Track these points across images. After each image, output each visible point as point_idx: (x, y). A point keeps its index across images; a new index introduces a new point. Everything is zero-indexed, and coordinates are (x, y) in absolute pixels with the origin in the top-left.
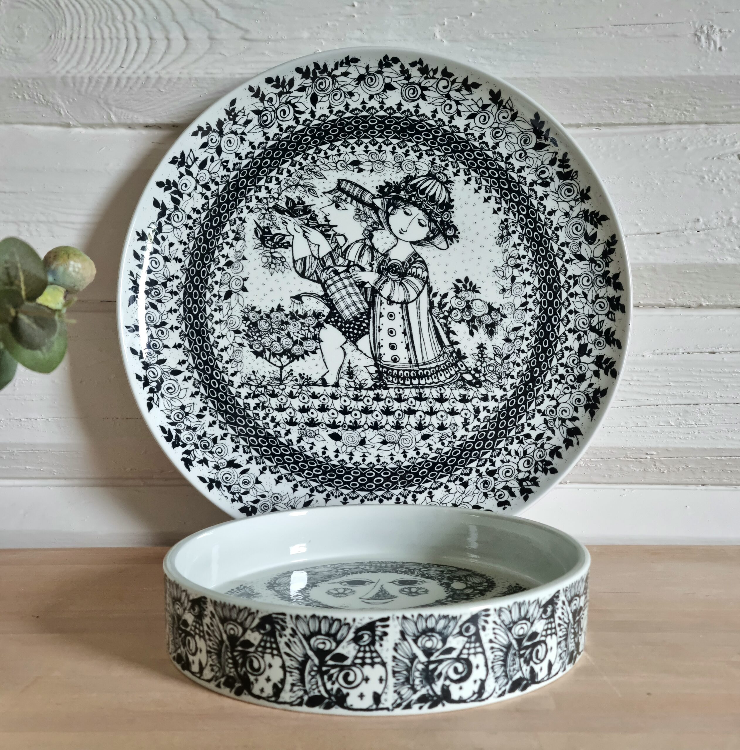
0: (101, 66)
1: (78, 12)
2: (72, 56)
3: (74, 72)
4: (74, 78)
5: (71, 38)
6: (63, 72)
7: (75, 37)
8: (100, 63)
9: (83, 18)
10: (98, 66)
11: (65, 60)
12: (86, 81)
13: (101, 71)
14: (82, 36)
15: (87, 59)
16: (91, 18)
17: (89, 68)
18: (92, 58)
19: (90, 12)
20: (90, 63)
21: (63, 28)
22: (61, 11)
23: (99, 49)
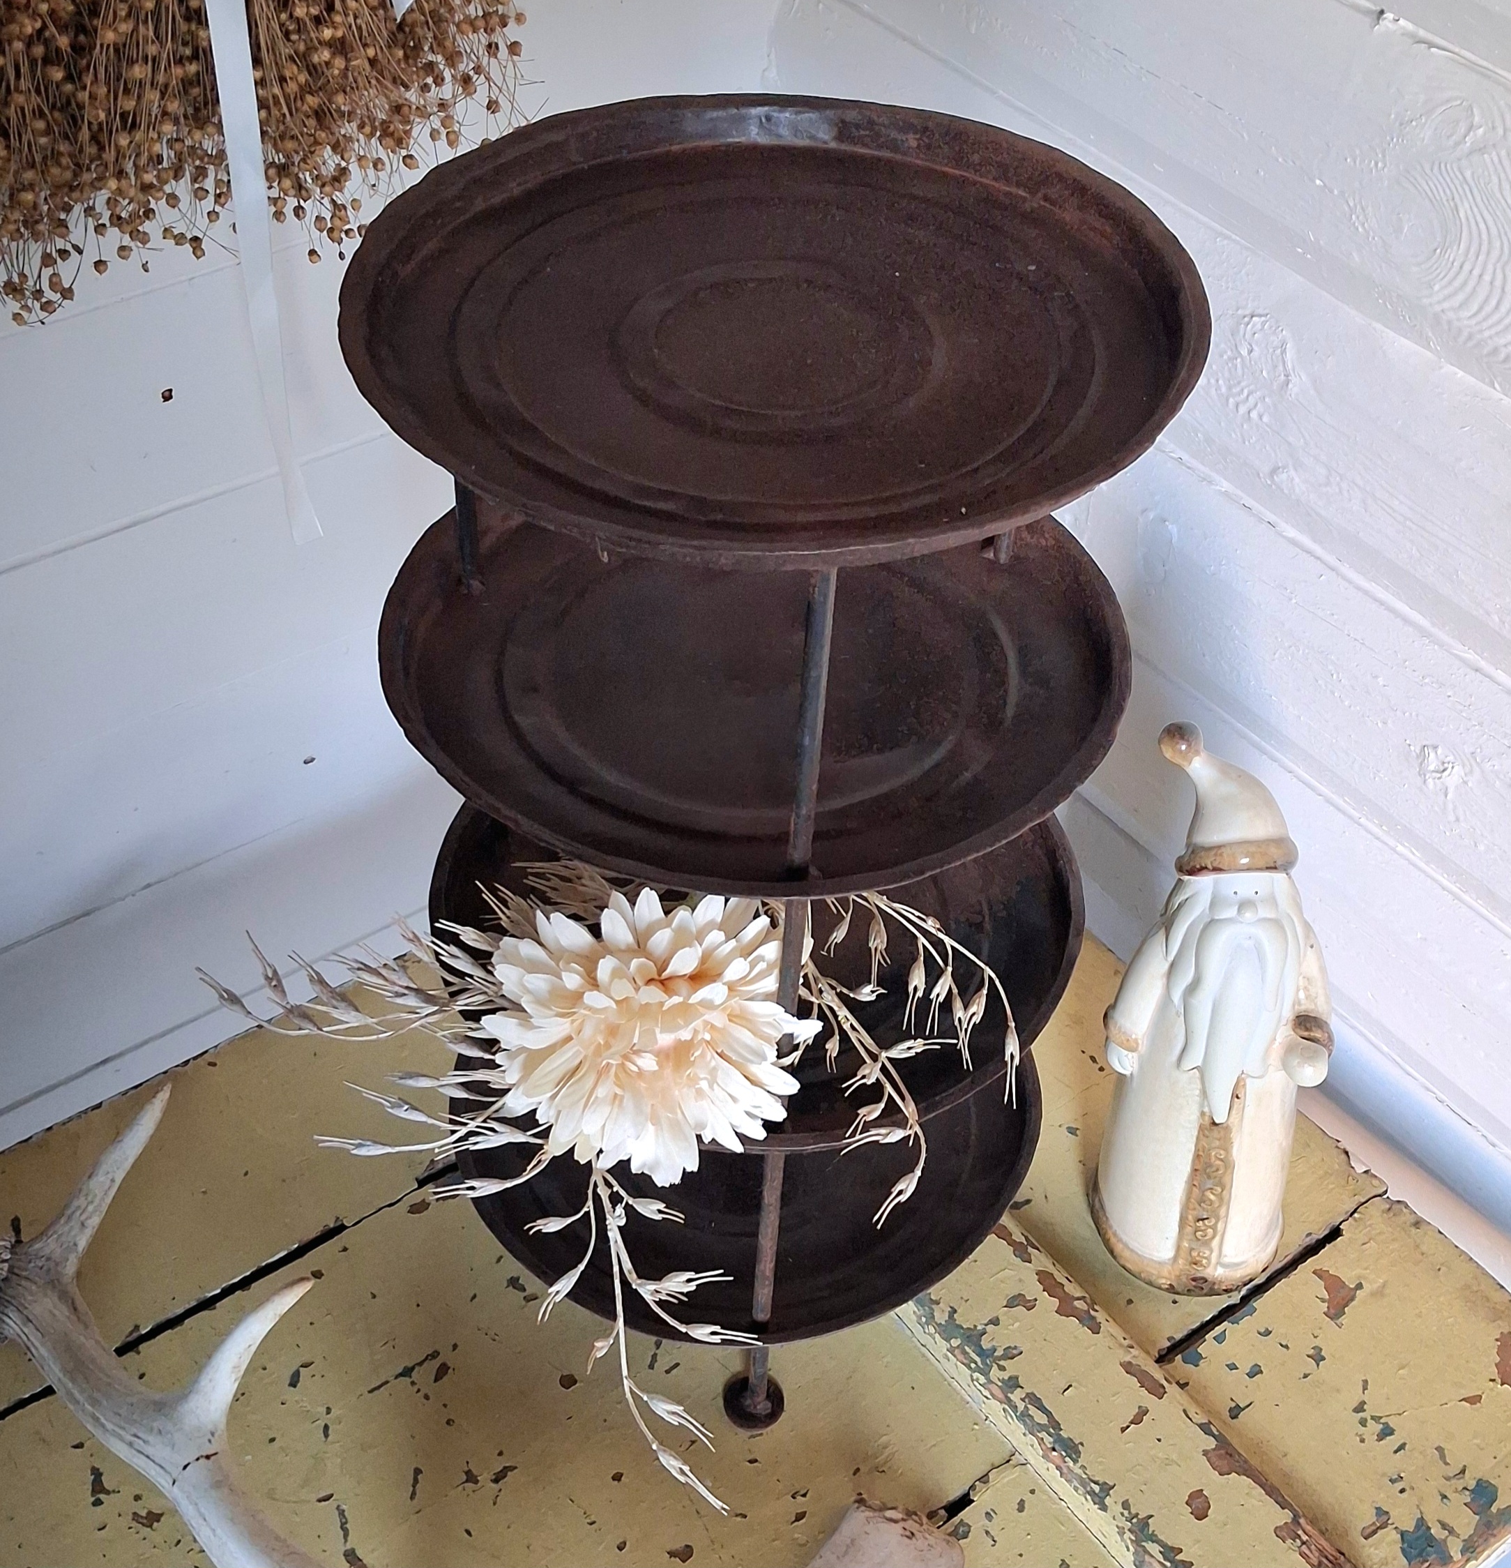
0: (1490, 327)
1: (1480, 235)
2: (1455, 293)
3: (1451, 315)
4: (1449, 322)
5: (1461, 267)
6: (1438, 308)
7: (1467, 267)
8: (1490, 322)
9: (1484, 248)
10: (1485, 325)
11: (1446, 292)
12: (1465, 334)
13: (1487, 334)
14: (1476, 272)
15: (1475, 307)
16: (1495, 253)
17: (1473, 322)
18: (1481, 309)
19: (1498, 244)
20: (1475, 315)
21: (1455, 248)
22: (1458, 222)
23: (1493, 302)
